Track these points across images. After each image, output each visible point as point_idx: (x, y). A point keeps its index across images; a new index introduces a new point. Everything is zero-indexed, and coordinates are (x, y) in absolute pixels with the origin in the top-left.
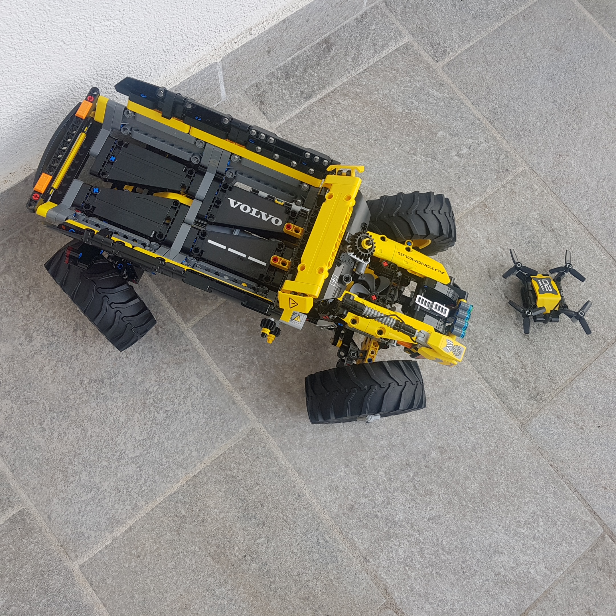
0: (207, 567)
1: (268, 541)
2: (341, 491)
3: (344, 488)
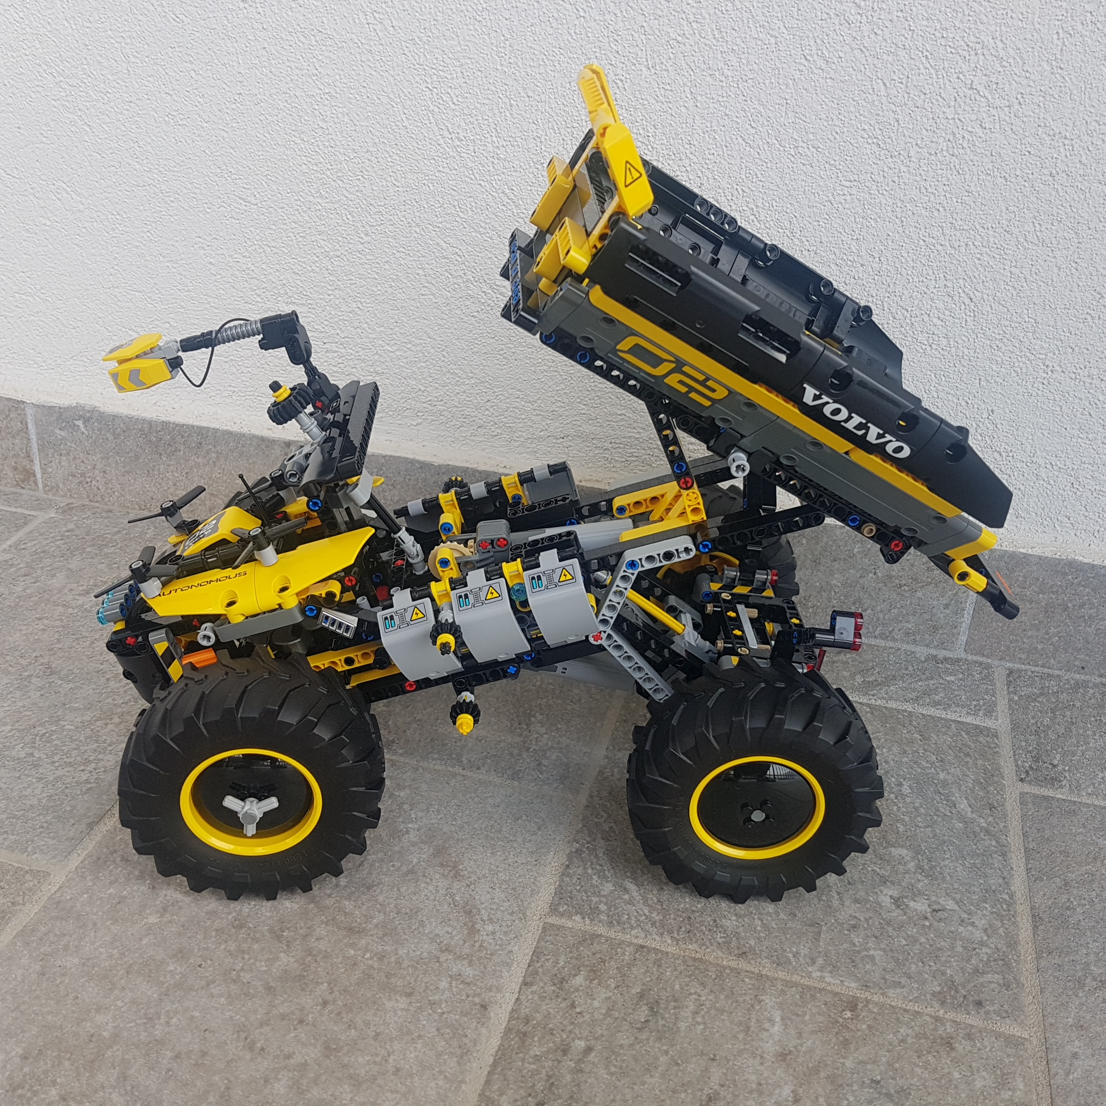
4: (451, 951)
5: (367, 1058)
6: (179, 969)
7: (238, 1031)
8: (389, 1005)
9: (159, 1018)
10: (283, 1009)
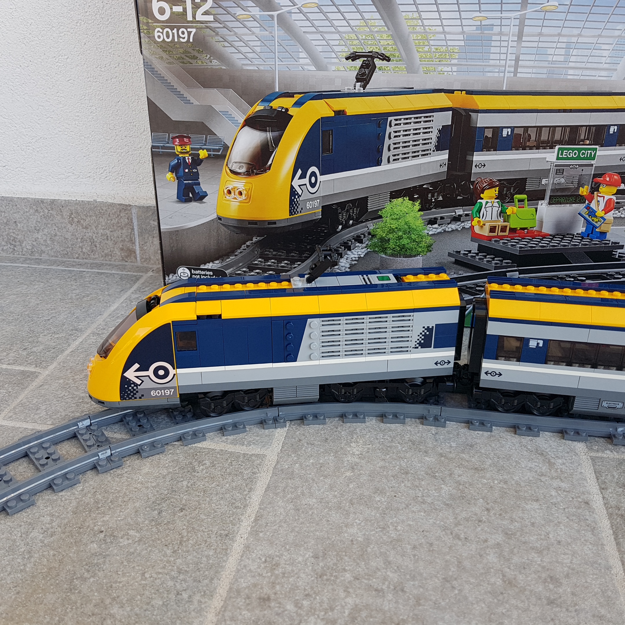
0: (61, 508)
1: (140, 541)
2: (277, 572)
3: (284, 574)
4: (545, 475)
5: (536, 537)
6: (383, 500)
7: (444, 530)
8: (528, 507)
9: (389, 527)
10: (464, 515)
